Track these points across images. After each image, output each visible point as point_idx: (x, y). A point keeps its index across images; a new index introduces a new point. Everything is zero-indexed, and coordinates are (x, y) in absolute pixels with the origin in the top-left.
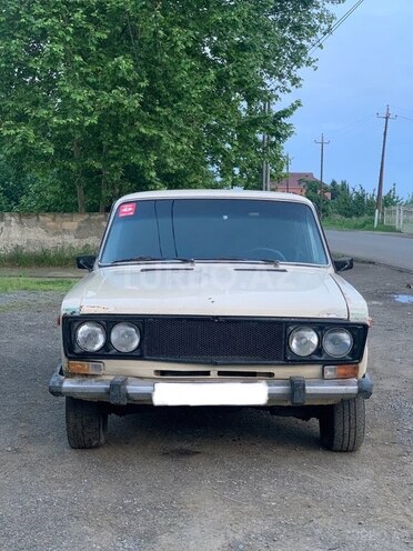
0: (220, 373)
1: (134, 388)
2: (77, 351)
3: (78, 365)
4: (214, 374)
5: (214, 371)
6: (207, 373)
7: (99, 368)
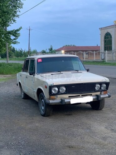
0: (82, 95)
1: (66, 101)
2: (52, 94)
3: (53, 97)
4: (81, 96)
5: (81, 95)
6: (79, 96)
7: (57, 97)
